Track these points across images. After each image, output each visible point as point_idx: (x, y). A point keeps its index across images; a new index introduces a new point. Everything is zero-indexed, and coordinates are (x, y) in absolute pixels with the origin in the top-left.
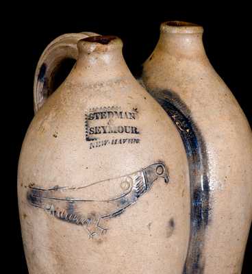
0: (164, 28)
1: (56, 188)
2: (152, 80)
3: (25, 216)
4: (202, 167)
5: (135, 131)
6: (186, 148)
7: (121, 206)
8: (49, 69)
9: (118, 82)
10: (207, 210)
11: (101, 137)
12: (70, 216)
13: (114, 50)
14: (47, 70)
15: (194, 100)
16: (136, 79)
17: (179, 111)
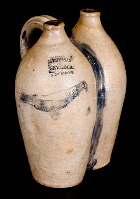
0: (82, 13)
1: (35, 95)
2: (77, 39)
3: (20, 106)
4: (102, 81)
5: (72, 68)
6: (94, 72)
7: (66, 103)
8: (28, 33)
9: (62, 44)
10: (104, 100)
11: (56, 71)
12: (42, 108)
13: (60, 28)
14: (27, 34)
15: (97, 49)
16: (69, 38)
17: (90, 54)
